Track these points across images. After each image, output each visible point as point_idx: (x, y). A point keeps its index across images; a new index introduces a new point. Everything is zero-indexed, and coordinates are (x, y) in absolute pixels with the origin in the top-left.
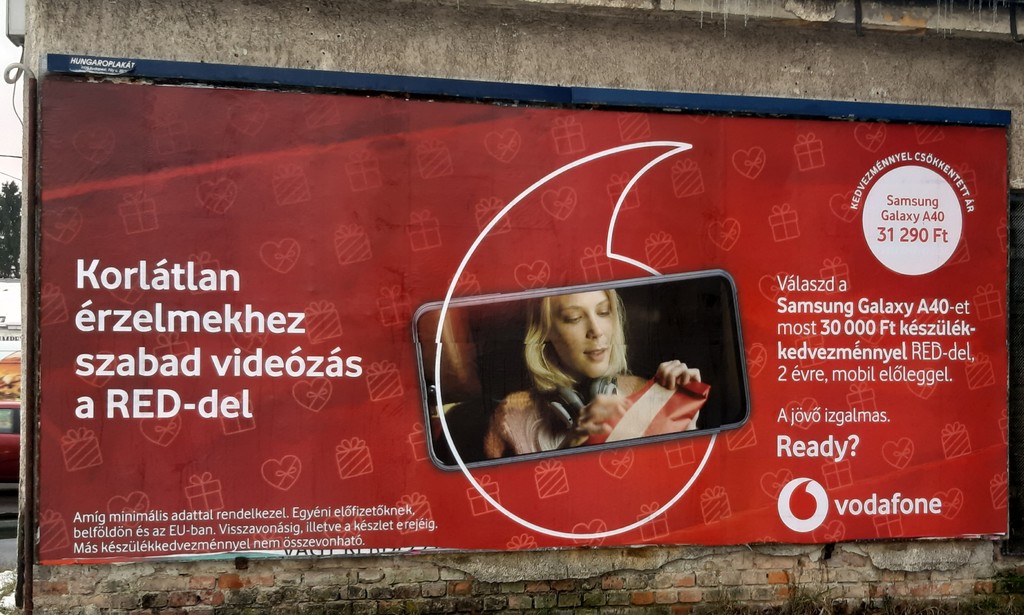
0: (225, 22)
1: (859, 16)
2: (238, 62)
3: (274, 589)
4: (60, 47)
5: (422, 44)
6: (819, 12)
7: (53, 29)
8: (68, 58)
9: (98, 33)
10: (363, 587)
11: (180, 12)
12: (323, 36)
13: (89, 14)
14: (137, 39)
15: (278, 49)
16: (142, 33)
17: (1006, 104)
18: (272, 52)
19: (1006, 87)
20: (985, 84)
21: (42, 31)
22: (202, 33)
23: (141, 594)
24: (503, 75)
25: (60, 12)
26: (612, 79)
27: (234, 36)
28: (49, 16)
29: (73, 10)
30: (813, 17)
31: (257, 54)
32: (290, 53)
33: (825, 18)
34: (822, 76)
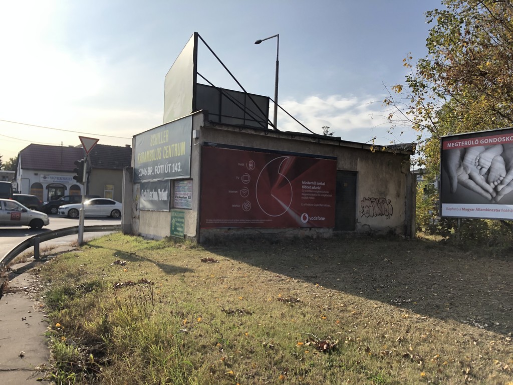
1: (319, 141)
4: (205, 140)
13: (209, 135)
14: (217, 140)
17: (337, 156)
20: (334, 153)
21: (203, 138)
25: (205, 134)
34: (311, 150)
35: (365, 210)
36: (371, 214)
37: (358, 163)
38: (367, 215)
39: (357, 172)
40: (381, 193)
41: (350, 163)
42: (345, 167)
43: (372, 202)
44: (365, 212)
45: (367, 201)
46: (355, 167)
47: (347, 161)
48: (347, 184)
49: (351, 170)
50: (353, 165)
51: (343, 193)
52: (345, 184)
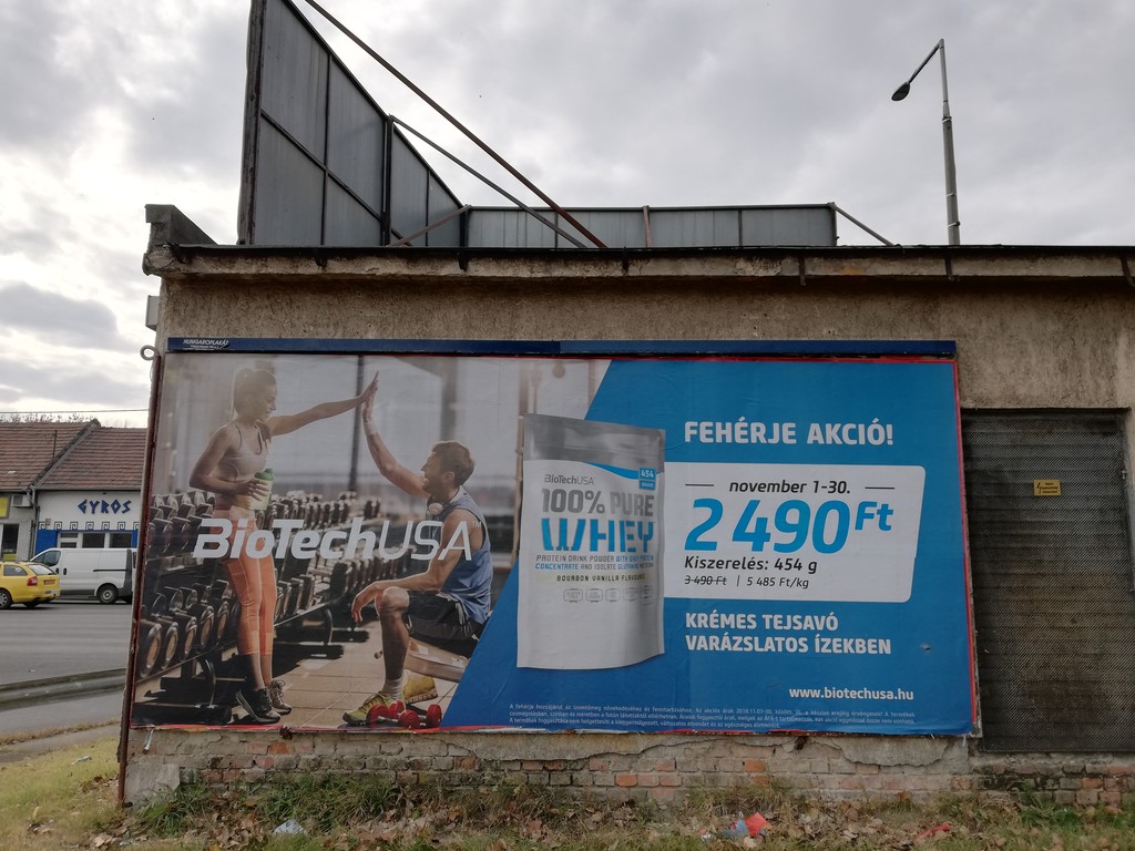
0: (298, 307)
1: (802, 270)
2: (306, 336)
3: (313, 757)
4: (180, 333)
5: (445, 315)
6: (766, 269)
7: (176, 320)
8: (182, 340)
9: (208, 321)
10: (384, 758)
11: (266, 302)
12: (369, 313)
13: (202, 308)
14: (235, 323)
15: (336, 325)
16: (238, 319)
17: (952, 336)
18: (332, 327)
19: (950, 321)
20: (930, 320)
21: (169, 321)
22: (281, 317)
23: (211, 756)
24: (508, 334)
25: (182, 308)
26: (596, 333)
27: (304, 317)
28: (175, 310)
29: (191, 306)
30: (761, 273)
31: (320, 330)
32: (345, 327)
33: (772, 273)
34: (777, 321)
37: (1121, 362)
39: (1125, 411)
41: (1063, 368)
42: (1022, 391)
46: (1098, 385)
47: (1034, 361)
48: (1056, 483)
49: (1071, 403)
50: (1087, 376)
51: (1030, 536)
52: (1043, 483)
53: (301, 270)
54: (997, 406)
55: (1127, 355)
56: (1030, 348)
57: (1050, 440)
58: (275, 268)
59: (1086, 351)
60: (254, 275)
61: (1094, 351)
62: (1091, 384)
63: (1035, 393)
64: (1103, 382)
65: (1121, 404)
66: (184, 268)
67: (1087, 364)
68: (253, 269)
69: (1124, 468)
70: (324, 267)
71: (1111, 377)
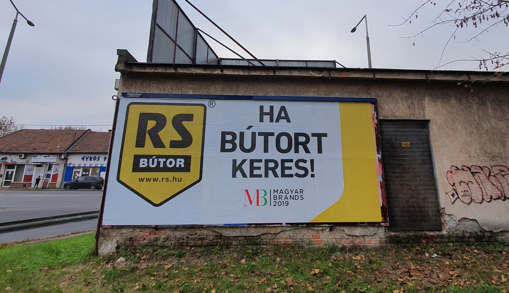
0: (166, 83)
1: (330, 75)
2: (169, 93)
4: (126, 91)
5: (215, 87)
6: (319, 74)
7: (125, 87)
8: (127, 93)
9: (136, 88)
10: (190, 236)
11: (156, 82)
12: (190, 86)
13: (134, 83)
14: (145, 89)
15: (179, 90)
16: (146, 87)
17: (376, 97)
18: (177, 90)
19: (375, 92)
20: (369, 92)
21: (123, 87)
22: (161, 86)
23: (129, 237)
24: (236, 93)
25: (127, 83)
26: (264, 94)
27: (168, 87)
28: (125, 84)
29: (130, 83)
30: (317, 75)
31: (173, 91)
32: (182, 90)
33: (320, 76)
34: (322, 91)
35: (460, 189)
36: (477, 196)
37: (426, 106)
38: (467, 200)
39: (428, 121)
40: (493, 158)
41: (409, 107)
42: (397, 114)
43: (472, 173)
44: (460, 194)
45: (460, 172)
46: (420, 113)
47: (400, 105)
48: (408, 143)
49: (412, 118)
50: (416, 110)
51: (401, 160)
52: (404, 143)
53: (168, 71)
54: (390, 119)
55: (428, 103)
56: (399, 101)
57: (406, 130)
58: (160, 70)
59: (416, 102)
60: (152, 72)
61: (418, 102)
62: (418, 112)
63: (401, 115)
64: (421, 112)
65: (427, 119)
66: (128, 70)
67: (416, 106)
68: (152, 71)
69: (429, 138)
70: (176, 70)
71: (424, 110)
